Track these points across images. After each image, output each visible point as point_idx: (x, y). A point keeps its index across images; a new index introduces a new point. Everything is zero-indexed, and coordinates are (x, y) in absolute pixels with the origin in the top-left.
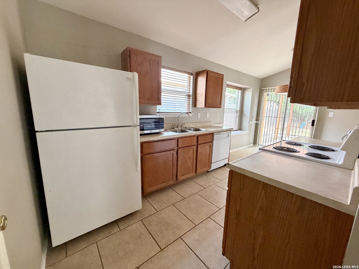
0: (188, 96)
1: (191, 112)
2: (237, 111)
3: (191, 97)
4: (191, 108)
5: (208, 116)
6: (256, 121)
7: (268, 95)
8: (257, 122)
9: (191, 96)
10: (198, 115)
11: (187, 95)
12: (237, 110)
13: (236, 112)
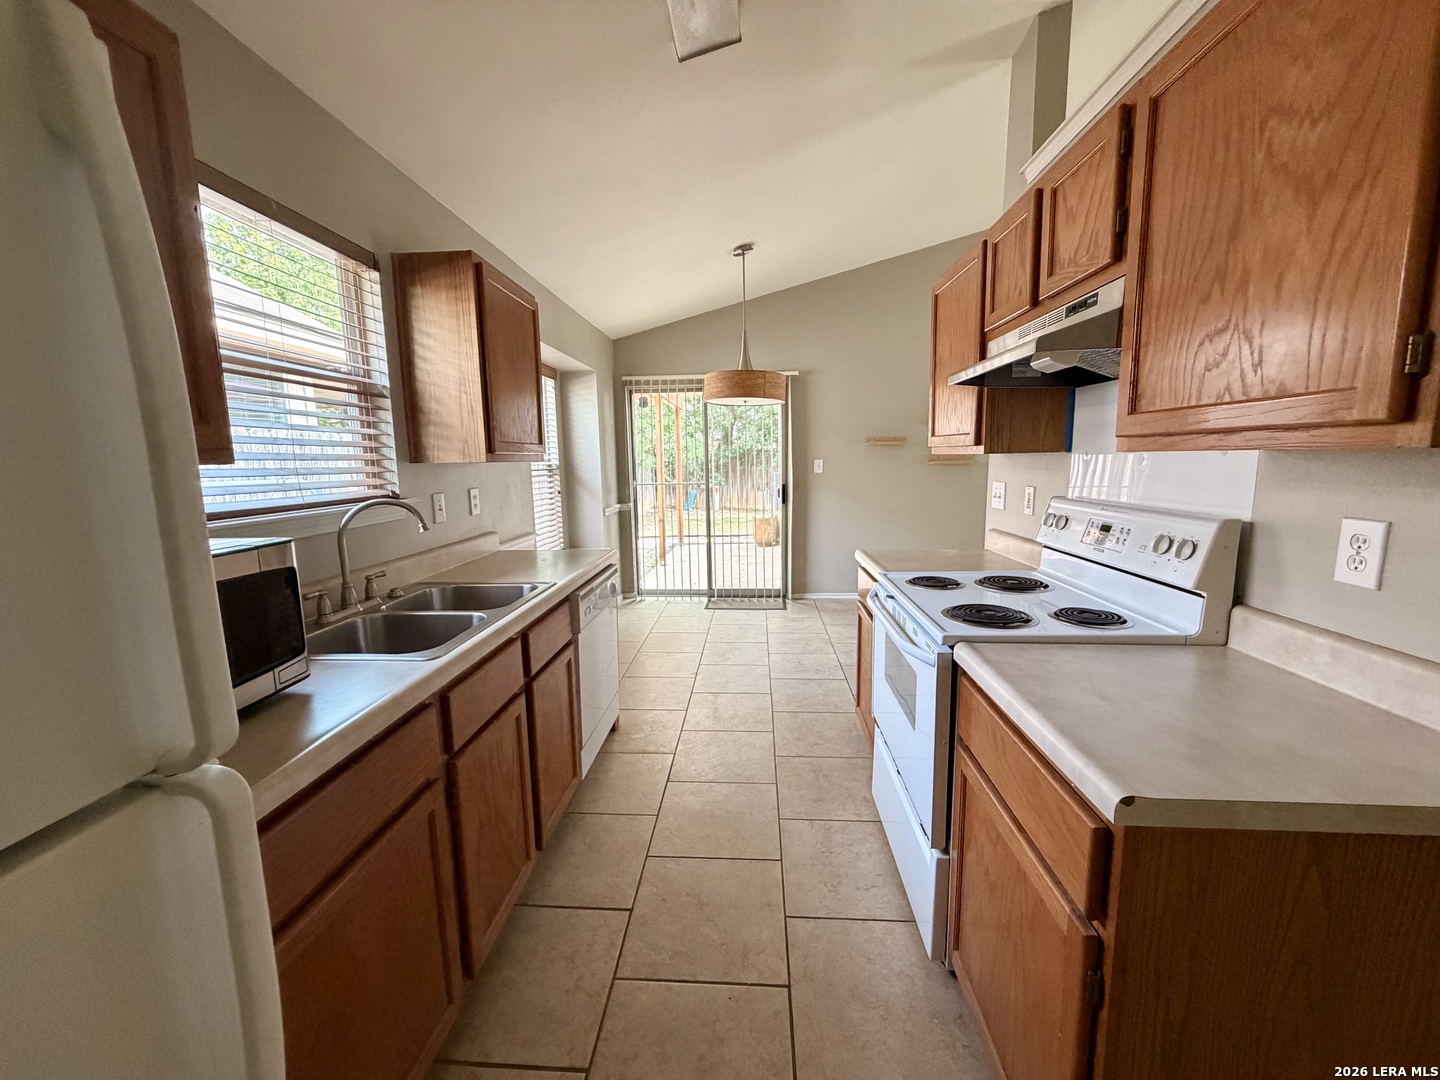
0: (365, 395)
1: (398, 492)
2: (550, 471)
3: (387, 403)
4: (395, 468)
5: (478, 502)
6: (619, 505)
7: (644, 403)
8: (624, 507)
9: (386, 393)
10: (437, 507)
11: (355, 388)
12: (550, 466)
13: (546, 472)
